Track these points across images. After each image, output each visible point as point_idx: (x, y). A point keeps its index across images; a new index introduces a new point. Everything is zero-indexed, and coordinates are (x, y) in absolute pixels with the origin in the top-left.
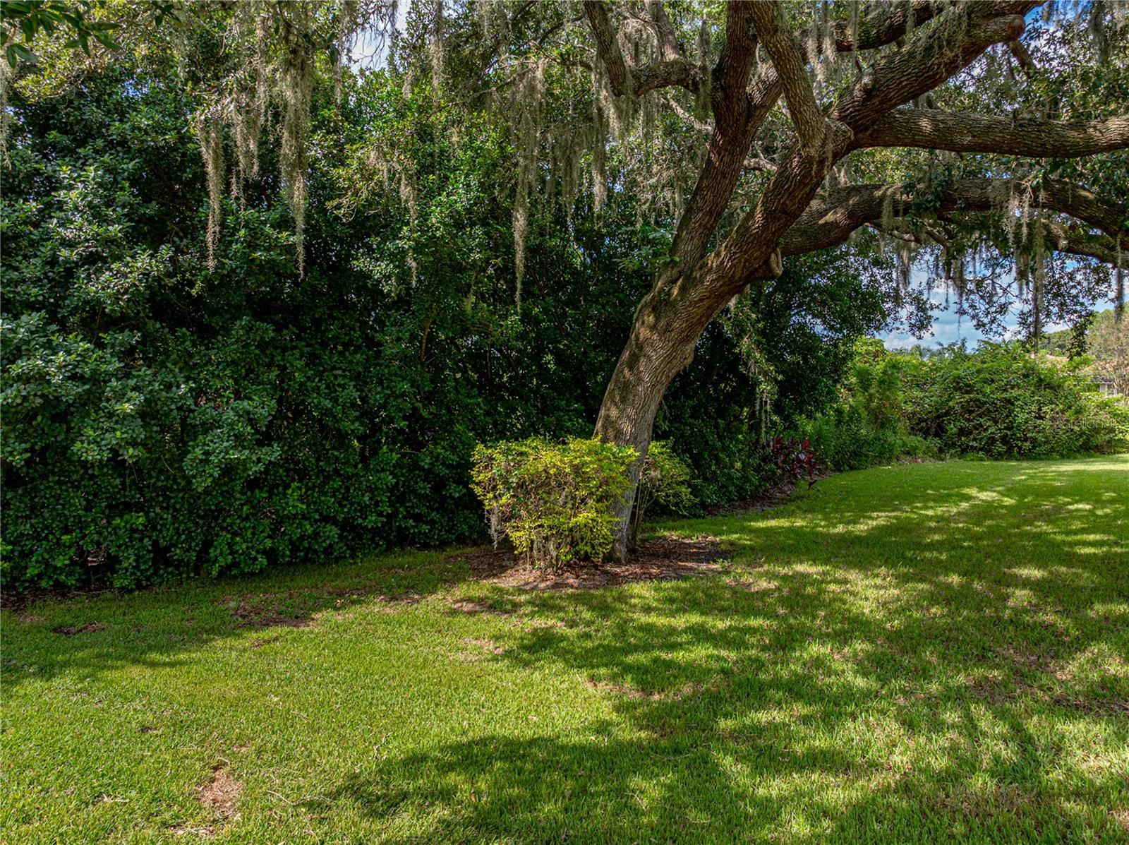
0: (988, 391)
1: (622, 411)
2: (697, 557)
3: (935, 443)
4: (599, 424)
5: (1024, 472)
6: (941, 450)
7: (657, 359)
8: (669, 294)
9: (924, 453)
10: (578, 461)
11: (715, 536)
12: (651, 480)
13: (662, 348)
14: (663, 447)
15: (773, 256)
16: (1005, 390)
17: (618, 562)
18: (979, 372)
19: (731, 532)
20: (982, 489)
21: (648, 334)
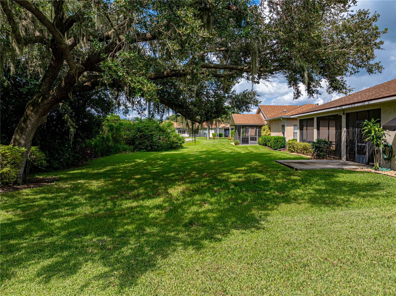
0: (147, 132)
1: (20, 137)
2: (48, 182)
3: (132, 147)
4: (12, 141)
5: (153, 155)
6: (134, 149)
7: (33, 121)
8: (38, 101)
9: (129, 150)
10: (4, 152)
11: (55, 176)
12: (32, 159)
13: (35, 117)
14: (37, 148)
15: (69, 93)
16: (151, 132)
17: (19, 185)
18: (144, 126)
19: (61, 174)
20: (140, 159)
21: (30, 112)
